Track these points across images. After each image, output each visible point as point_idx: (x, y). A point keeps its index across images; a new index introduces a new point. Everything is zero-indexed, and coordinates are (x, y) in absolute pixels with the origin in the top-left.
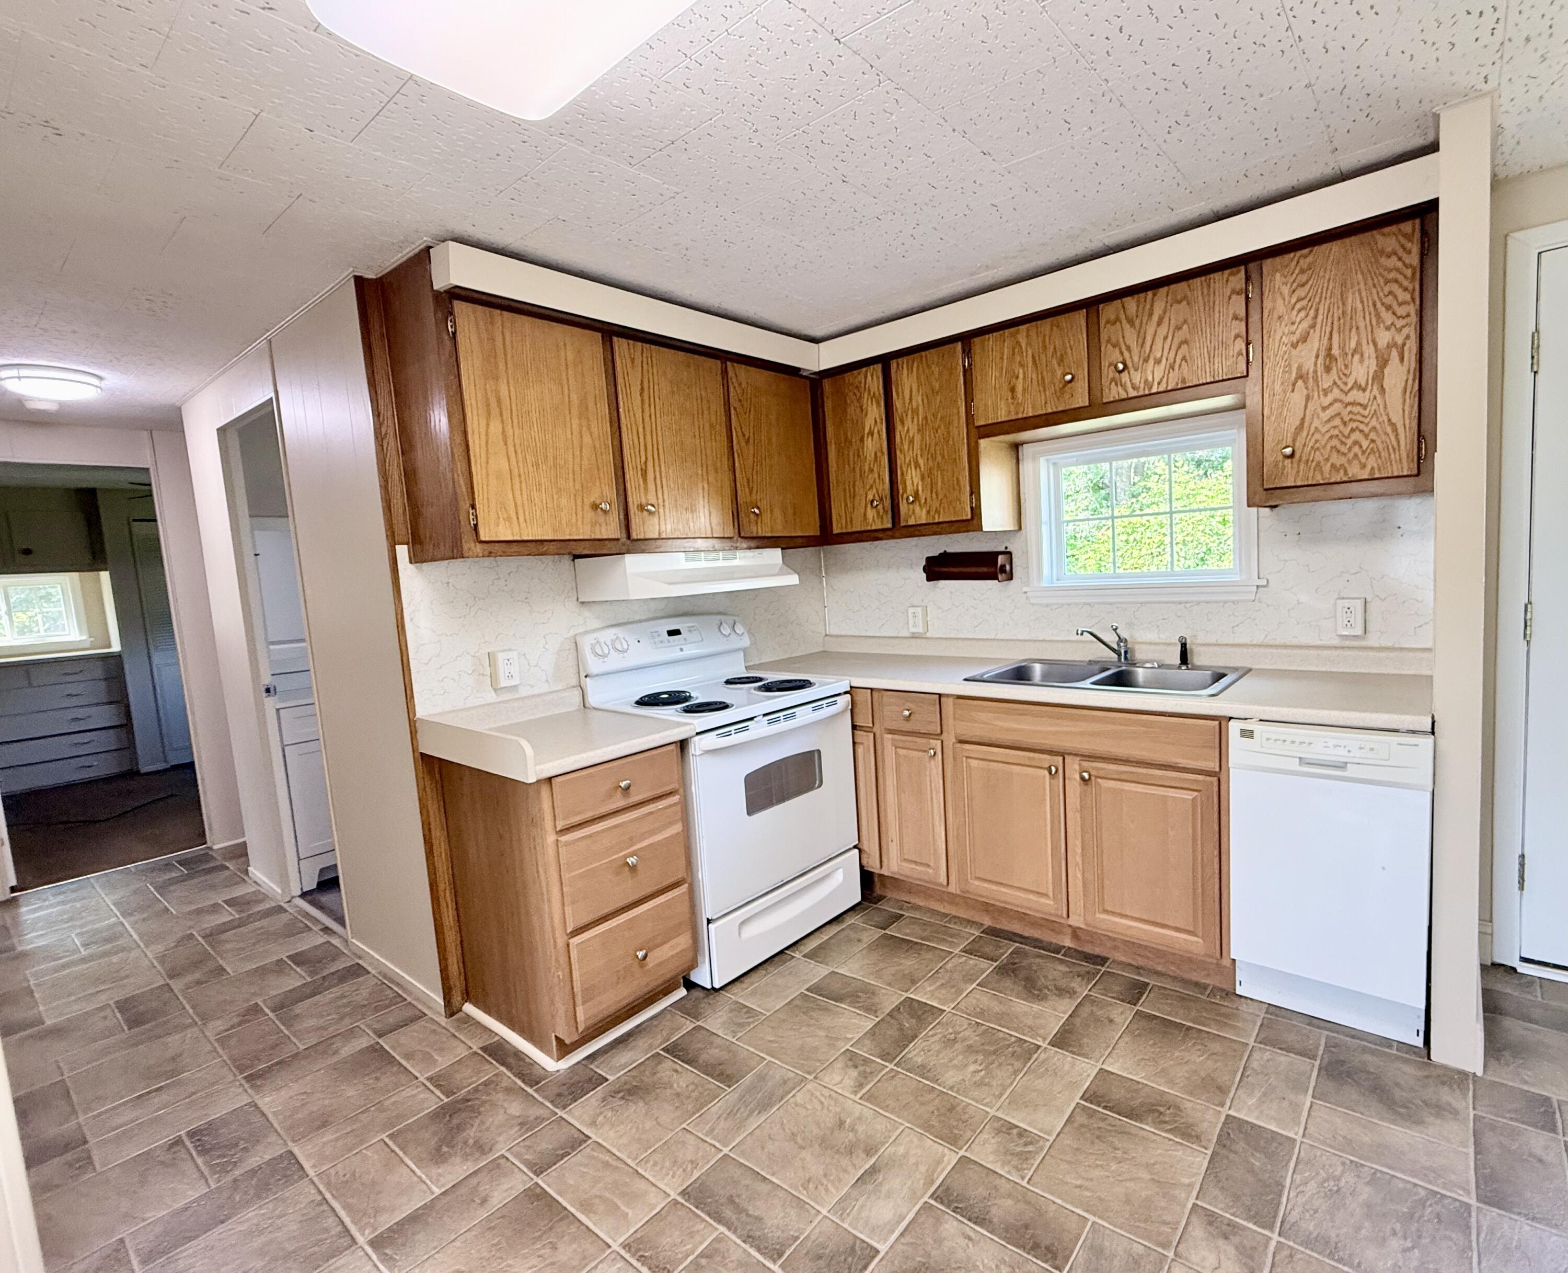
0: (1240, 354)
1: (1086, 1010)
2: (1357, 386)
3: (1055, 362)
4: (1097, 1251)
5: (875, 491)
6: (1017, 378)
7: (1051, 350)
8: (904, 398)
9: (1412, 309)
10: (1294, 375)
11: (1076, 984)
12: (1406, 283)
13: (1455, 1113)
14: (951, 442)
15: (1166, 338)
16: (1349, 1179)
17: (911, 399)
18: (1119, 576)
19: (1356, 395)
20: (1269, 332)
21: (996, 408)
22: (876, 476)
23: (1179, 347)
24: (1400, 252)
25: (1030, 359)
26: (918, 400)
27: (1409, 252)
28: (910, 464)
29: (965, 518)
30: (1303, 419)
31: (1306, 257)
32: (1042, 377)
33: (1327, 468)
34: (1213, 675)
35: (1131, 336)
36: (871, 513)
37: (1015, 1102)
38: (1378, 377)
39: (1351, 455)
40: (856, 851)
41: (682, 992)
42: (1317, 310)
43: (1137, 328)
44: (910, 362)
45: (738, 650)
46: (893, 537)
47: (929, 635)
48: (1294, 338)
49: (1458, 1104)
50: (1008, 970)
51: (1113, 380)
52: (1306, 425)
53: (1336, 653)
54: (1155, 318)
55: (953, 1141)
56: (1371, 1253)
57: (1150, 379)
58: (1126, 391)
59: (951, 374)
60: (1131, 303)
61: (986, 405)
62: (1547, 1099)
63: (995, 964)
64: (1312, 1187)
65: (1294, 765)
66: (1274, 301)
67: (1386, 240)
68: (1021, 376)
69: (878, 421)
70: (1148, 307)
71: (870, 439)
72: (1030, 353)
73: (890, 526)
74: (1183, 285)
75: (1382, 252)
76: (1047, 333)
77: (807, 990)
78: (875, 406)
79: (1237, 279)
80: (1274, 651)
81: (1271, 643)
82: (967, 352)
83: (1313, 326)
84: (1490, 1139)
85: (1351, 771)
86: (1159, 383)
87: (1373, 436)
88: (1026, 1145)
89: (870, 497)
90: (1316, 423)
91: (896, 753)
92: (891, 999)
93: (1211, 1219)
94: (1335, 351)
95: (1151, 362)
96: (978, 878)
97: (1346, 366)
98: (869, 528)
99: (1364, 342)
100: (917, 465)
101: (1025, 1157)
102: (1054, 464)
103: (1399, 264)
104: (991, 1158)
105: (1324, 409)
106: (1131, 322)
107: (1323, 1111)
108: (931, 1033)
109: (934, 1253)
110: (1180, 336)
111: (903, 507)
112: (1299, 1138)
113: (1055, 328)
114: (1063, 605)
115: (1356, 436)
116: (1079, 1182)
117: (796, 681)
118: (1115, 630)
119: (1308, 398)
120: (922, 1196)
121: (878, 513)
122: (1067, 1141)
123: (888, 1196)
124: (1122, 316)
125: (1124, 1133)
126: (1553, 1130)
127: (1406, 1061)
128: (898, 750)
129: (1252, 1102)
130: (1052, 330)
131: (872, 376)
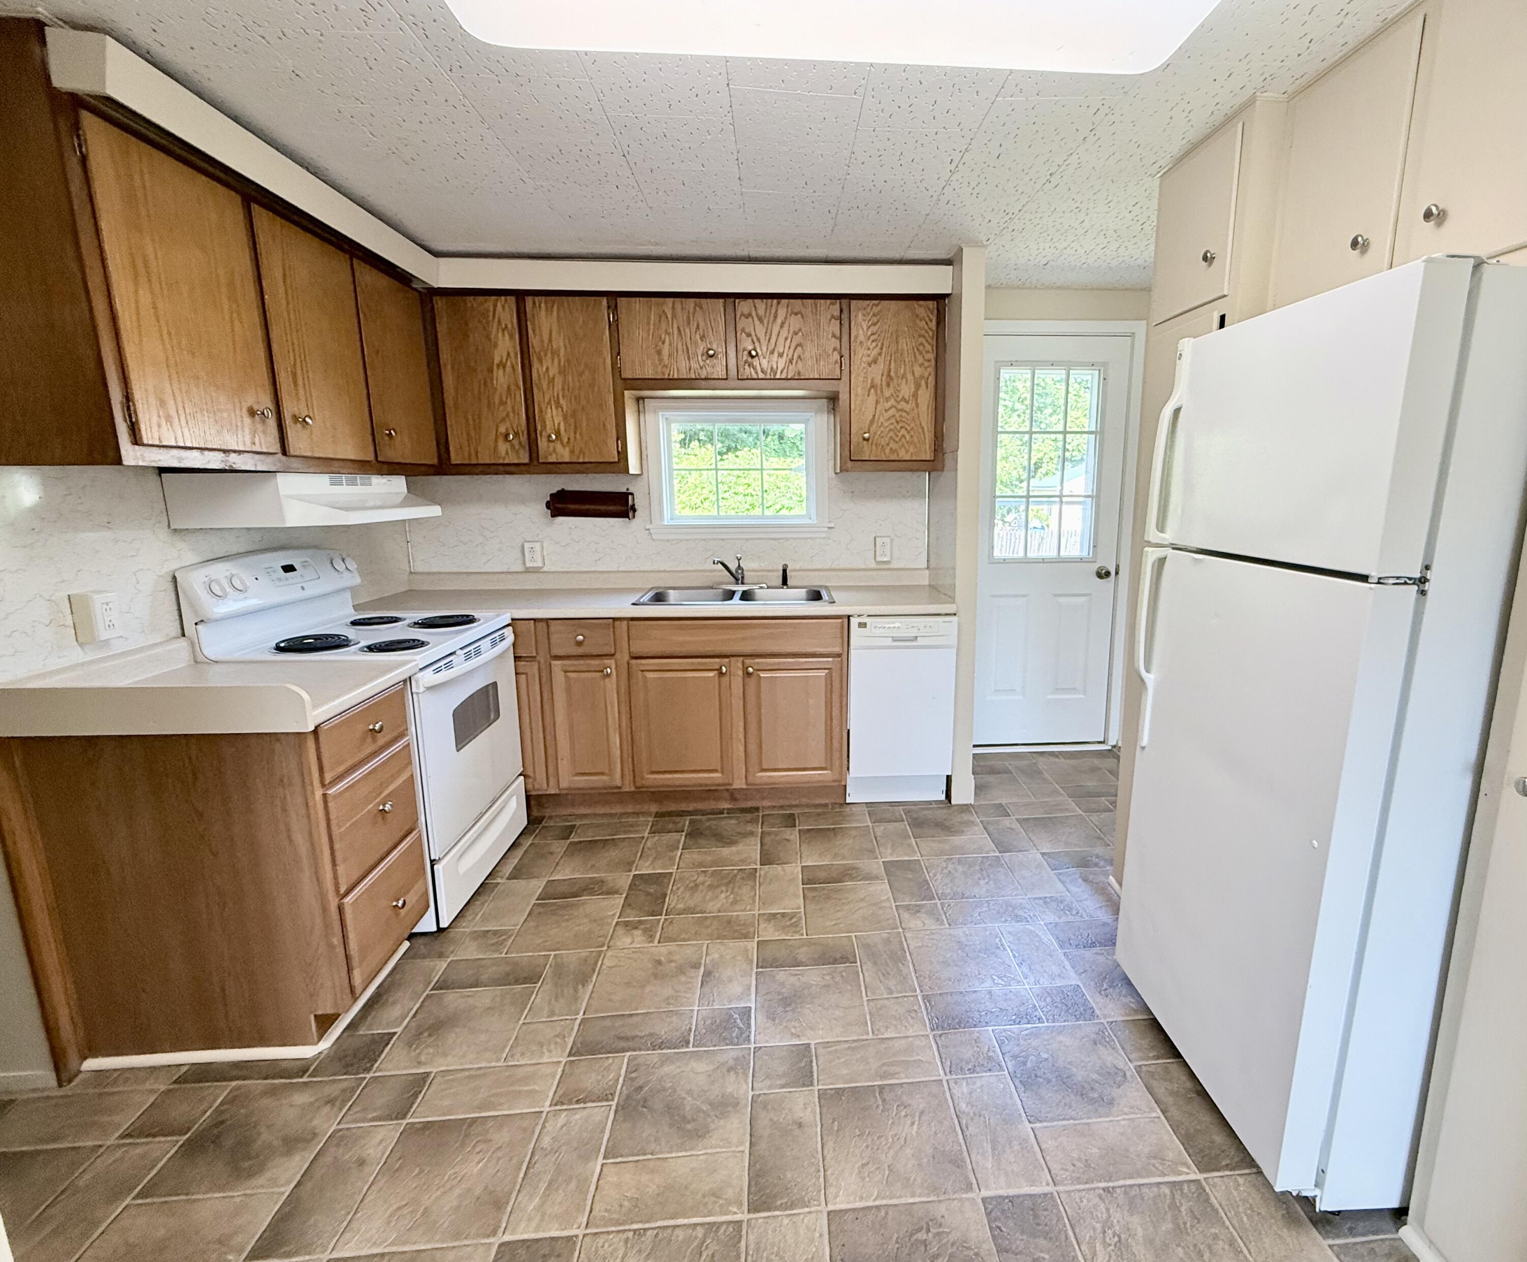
0: (836, 362)
1: (767, 839)
2: (903, 399)
3: (698, 337)
4: (867, 947)
5: (508, 424)
6: (663, 343)
7: (695, 326)
8: (541, 336)
9: (931, 356)
10: (869, 385)
11: (749, 828)
12: (930, 340)
13: (973, 822)
14: (596, 389)
15: (786, 339)
16: (950, 867)
17: (550, 340)
18: (722, 518)
19: (903, 405)
20: (855, 351)
21: (642, 364)
22: (509, 409)
23: (795, 349)
24: (927, 319)
25: (676, 331)
26: (559, 342)
27: (931, 321)
28: (549, 403)
29: (612, 460)
30: (874, 416)
31: (877, 305)
32: (687, 348)
33: (887, 451)
34: (807, 592)
35: (760, 330)
36: (503, 447)
37: (764, 903)
38: (915, 395)
39: (900, 443)
40: (522, 778)
41: (407, 944)
42: (883, 344)
43: (766, 324)
44: (549, 305)
45: (344, 590)
46: (529, 473)
47: (545, 569)
48: (870, 359)
49: (971, 819)
50: (695, 834)
51: (746, 362)
52: (876, 419)
53: (875, 573)
54: (779, 321)
55: (746, 936)
56: (976, 890)
57: (775, 367)
58: (756, 373)
59: (595, 324)
60: (761, 304)
61: (633, 362)
62: (1001, 804)
63: (684, 834)
64: (939, 876)
65: (889, 642)
66: (858, 330)
67: (921, 308)
68: (667, 342)
69: (512, 354)
70: (773, 311)
71: (501, 372)
72: (675, 326)
73: (526, 461)
74: (799, 301)
75: (917, 316)
76: (691, 310)
77: (537, 900)
78: (507, 337)
79: (835, 309)
80: (839, 573)
81: (837, 567)
82: (613, 308)
83: (880, 354)
84: (991, 828)
85: (920, 642)
86: (782, 372)
87: (912, 433)
88: (791, 919)
89: (502, 430)
90: (882, 420)
91: (566, 677)
92: (624, 880)
93: (907, 908)
94: (892, 374)
95: (776, 354)
96: (653, 773)
97: (899, 385)
98: (501, 461)
99: (908, 371)
100: (558, 405)
101: (795, 925)
102: (667, 419)
103: (926, 327)
104: (777, 934)
105: (886, 411)
106: (761, 320)
107: (923, 843)
108: (675, 888)
109: (784, 990)
110: (798, 339)
111: (542, 444)
112: (920, 858)
113: (698, 308)
114: (681, 540)
115: (903, 432)
116: (833, 923)
117: (457, 616)
118: (739, 560)
119: (877, 402)
120: (752, 969)
121: (513, 446)
122: (811, 907)
123: (730, 981)
124: (754, 314)
125: (837, 891)
126: (1009, 816)
127: (942, 808)
128: (569, 674)
129: (889, 851)
130: (695, 309)
131: (503, 307)
